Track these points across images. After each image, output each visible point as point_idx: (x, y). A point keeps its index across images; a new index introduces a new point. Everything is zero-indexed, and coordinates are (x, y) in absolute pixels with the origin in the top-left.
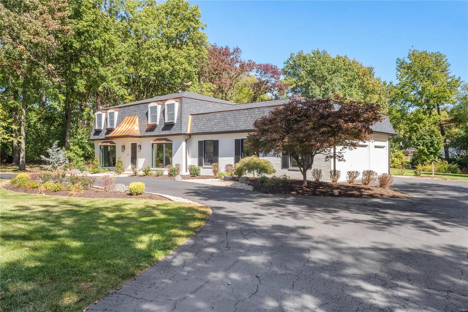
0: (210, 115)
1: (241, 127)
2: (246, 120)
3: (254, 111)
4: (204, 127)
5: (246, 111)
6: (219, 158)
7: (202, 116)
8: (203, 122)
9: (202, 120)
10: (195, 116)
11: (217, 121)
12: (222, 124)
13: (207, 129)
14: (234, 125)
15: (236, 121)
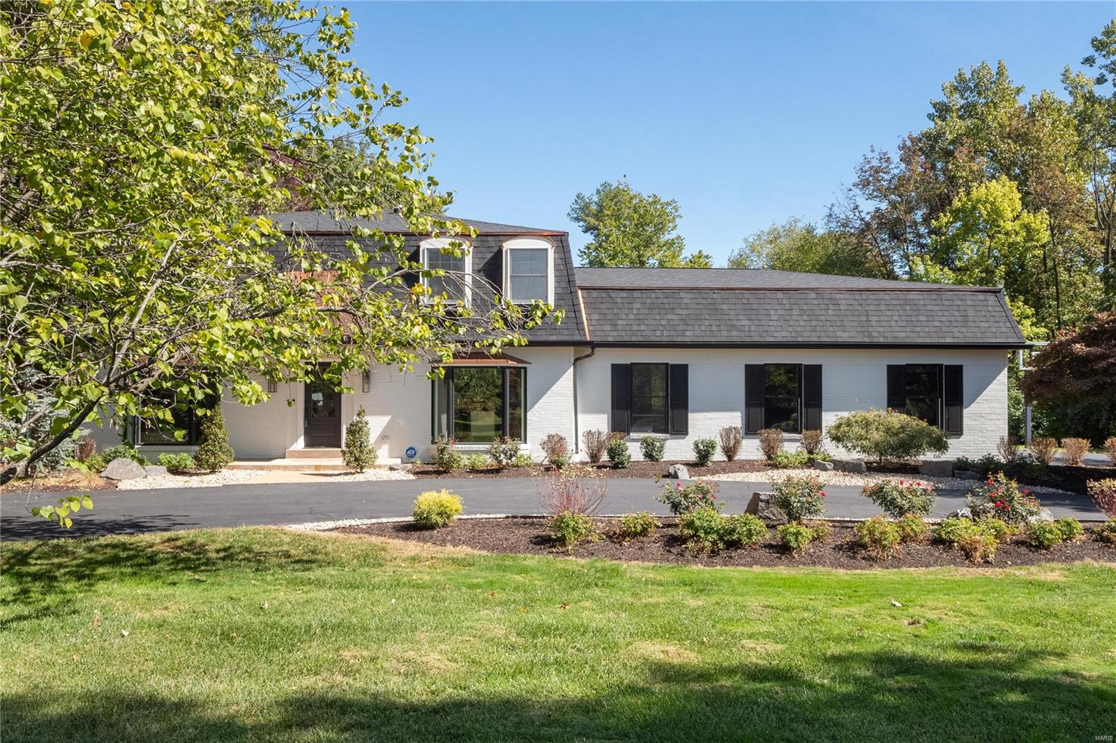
0: (654, 295)
1: (776, 334)
2: (787, 318)
3: (803, 296)
4: (643, 327)
5: (780, 295)
6: (690, 415)
7: (624, 294)
8: (635, 311)
9: (630, 306)
10: (594, 294)
11: (685, 312)
12: (707, 323)
13: (658, 333)
14: (753, 328)
15: (754, 317)
